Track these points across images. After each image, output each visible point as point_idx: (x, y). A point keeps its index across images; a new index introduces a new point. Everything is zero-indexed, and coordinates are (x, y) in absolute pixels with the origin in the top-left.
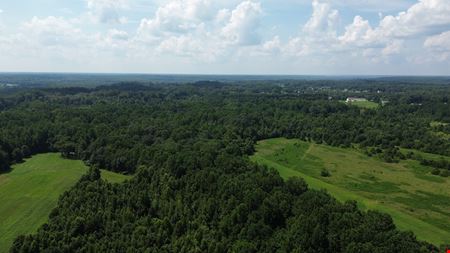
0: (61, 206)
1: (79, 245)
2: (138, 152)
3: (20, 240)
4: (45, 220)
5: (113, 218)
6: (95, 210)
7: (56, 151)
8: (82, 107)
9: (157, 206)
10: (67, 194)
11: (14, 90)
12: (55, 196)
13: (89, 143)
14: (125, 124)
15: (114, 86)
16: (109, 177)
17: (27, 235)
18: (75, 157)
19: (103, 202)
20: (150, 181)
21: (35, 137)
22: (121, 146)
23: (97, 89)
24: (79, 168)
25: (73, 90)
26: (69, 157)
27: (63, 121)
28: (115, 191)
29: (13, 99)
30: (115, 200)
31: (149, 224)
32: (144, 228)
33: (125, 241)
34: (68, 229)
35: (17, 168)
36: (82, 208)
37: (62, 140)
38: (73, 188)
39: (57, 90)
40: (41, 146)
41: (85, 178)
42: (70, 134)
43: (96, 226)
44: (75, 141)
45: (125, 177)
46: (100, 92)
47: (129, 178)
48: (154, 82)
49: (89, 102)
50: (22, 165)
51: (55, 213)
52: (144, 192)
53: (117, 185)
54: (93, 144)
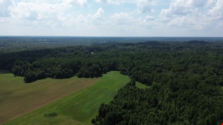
0: (118, 95)
1: (124, 113)
2: (154, 75)
3: (103, 105)
4: (112, 99)
5: (139, 105)
6: (132, 99)
7: (118, 70)
8: (130, 52)
9: (161, 104)
10: (121, 90)
11: (106, 44)
12: (117, 90)
13: (132, 68)
14: (148, 61)
15: (145, 43)
16: (139, 85)
17: (105, 104)
18: (126, 74)
19: (136, 96)
20: (158, 91)
21: (111, 63)
22: (146, 71)
23: (138, 44)
24: (127, 79)
25: (127, 44)
26: (123, 74)
27: (122, 58)
28: (141, 92)
29: (105, 48)
30: (141, 96)
31: (156, 112)
32: (154, 113)
33: (144, 117)
34: (120, 105)
35: (104, 75)
36: (127, 97)
37: (121, 66)
38: (124, 88)
39: (121, 44)
40: (113, 68)
41: (129, 84)
42: (124, 64)
43: (132, 107)
44: (126, 67)
45: (147, 87)
46: (138, 46)
47: (149, 87)
48: (165, 41)
49: (133, 50)
50: (106, 75)
51: (116, 97)
52: (155, 95)
53: (142, 89)
54: (133, 69)
